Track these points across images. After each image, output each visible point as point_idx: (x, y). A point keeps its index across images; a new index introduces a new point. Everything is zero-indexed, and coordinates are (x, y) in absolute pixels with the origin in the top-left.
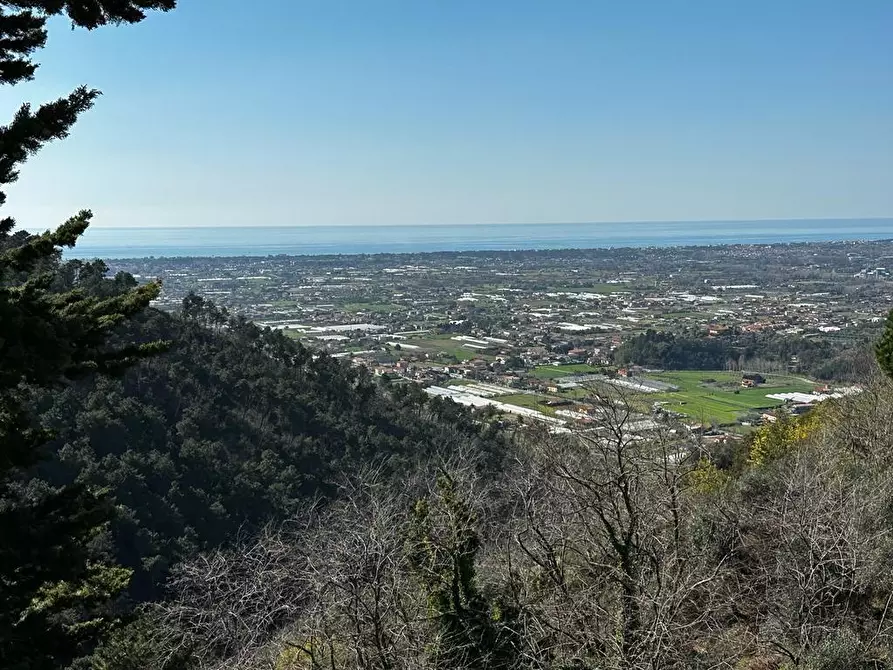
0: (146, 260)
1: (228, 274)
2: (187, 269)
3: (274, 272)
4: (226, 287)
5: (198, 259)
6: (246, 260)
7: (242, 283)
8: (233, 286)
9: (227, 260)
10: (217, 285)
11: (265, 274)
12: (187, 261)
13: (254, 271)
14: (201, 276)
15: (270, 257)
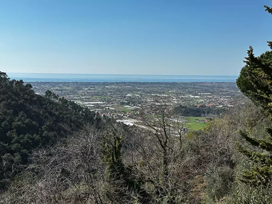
0: (36, 82)
1: (60, 87)
2: (48, 85)
3: (74, 87)
4: (59, 90)
5: (51, 82)
6: (65, 83)
7: (64, 89)
8: (62, 90)
9: (60, 83)
10: (57, 90)
11: (71, 87)
12: (48, 83)
13: (68, 86)
14: (52, 87)
15: (73, 82)
